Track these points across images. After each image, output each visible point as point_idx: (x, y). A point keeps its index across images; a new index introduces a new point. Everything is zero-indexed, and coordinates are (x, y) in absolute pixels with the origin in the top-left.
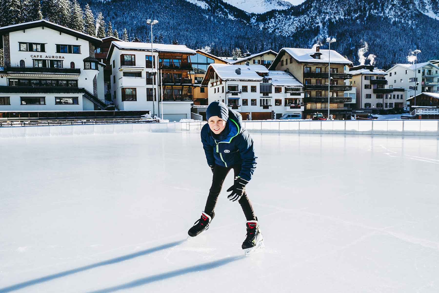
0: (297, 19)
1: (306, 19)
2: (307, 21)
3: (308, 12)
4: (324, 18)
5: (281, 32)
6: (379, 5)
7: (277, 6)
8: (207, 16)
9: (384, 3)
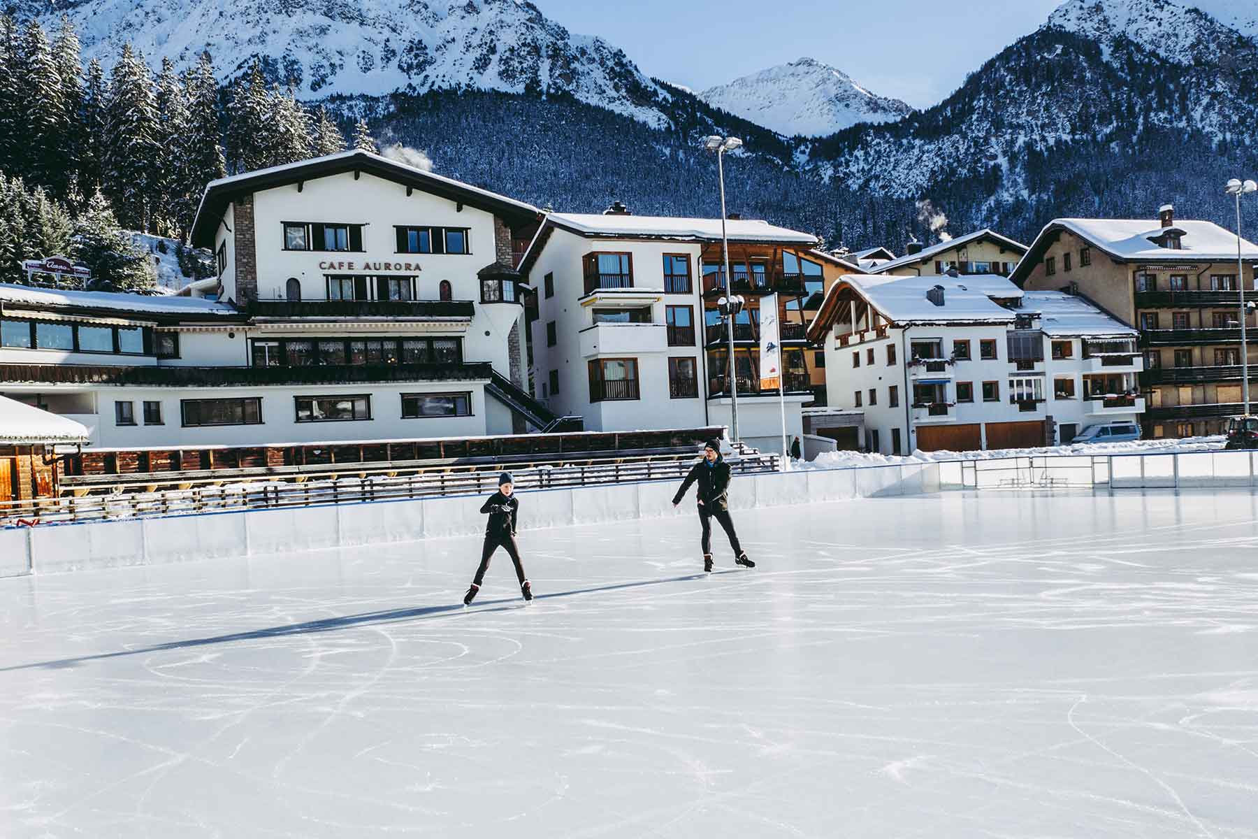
0: (933, 146)
1: (957, 148)
2: (962, 151)
3: (964, 127)
4: (1012, 142)
5: (887, 187)
6: (1171, 98)
7: (865, 113)
8: (666, 148)
9: (1187, 91)
